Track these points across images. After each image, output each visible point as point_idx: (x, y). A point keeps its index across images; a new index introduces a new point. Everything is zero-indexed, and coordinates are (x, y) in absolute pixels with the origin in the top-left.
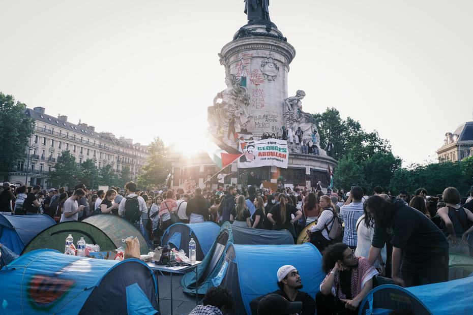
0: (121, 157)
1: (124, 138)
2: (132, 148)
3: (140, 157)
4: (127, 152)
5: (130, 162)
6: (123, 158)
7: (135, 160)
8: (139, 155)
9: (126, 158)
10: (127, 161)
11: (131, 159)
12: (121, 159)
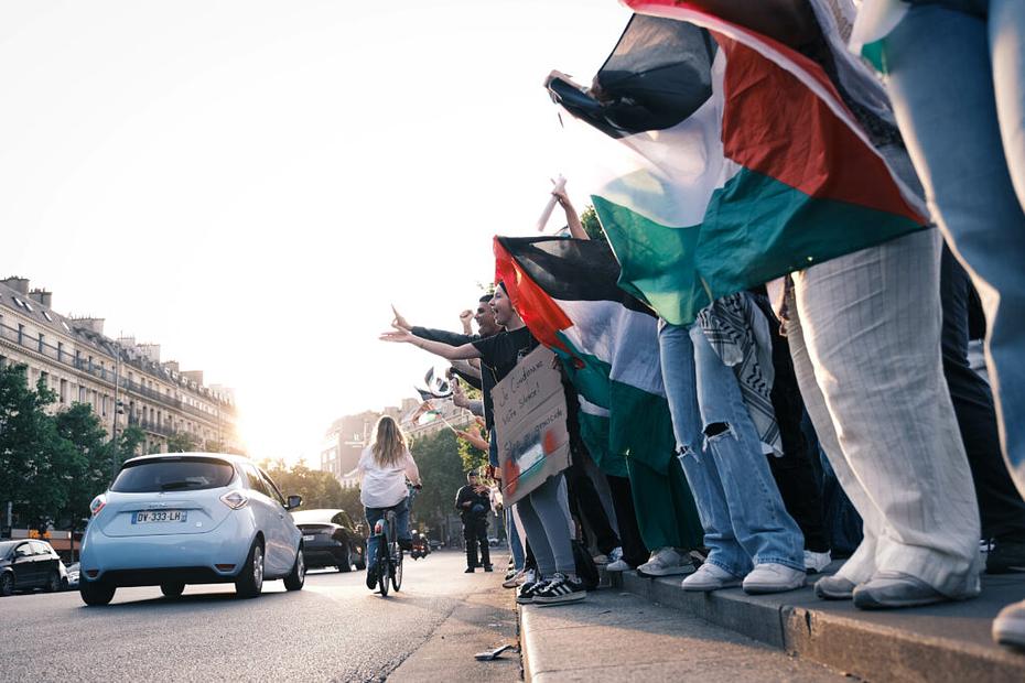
0: (139, 405)
1: (133, 339)
2: (162, 376)
3: (191, 409)
4: (154, 388)
5: (163, 424)
6: (145, 408)
7: (176, 418)
8: (184, 400)
9: (152, 410)
10: (155, 421)
11: (165, 414)
12: (138, 412)
